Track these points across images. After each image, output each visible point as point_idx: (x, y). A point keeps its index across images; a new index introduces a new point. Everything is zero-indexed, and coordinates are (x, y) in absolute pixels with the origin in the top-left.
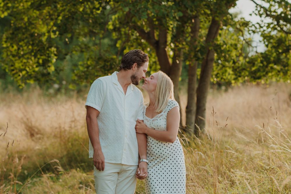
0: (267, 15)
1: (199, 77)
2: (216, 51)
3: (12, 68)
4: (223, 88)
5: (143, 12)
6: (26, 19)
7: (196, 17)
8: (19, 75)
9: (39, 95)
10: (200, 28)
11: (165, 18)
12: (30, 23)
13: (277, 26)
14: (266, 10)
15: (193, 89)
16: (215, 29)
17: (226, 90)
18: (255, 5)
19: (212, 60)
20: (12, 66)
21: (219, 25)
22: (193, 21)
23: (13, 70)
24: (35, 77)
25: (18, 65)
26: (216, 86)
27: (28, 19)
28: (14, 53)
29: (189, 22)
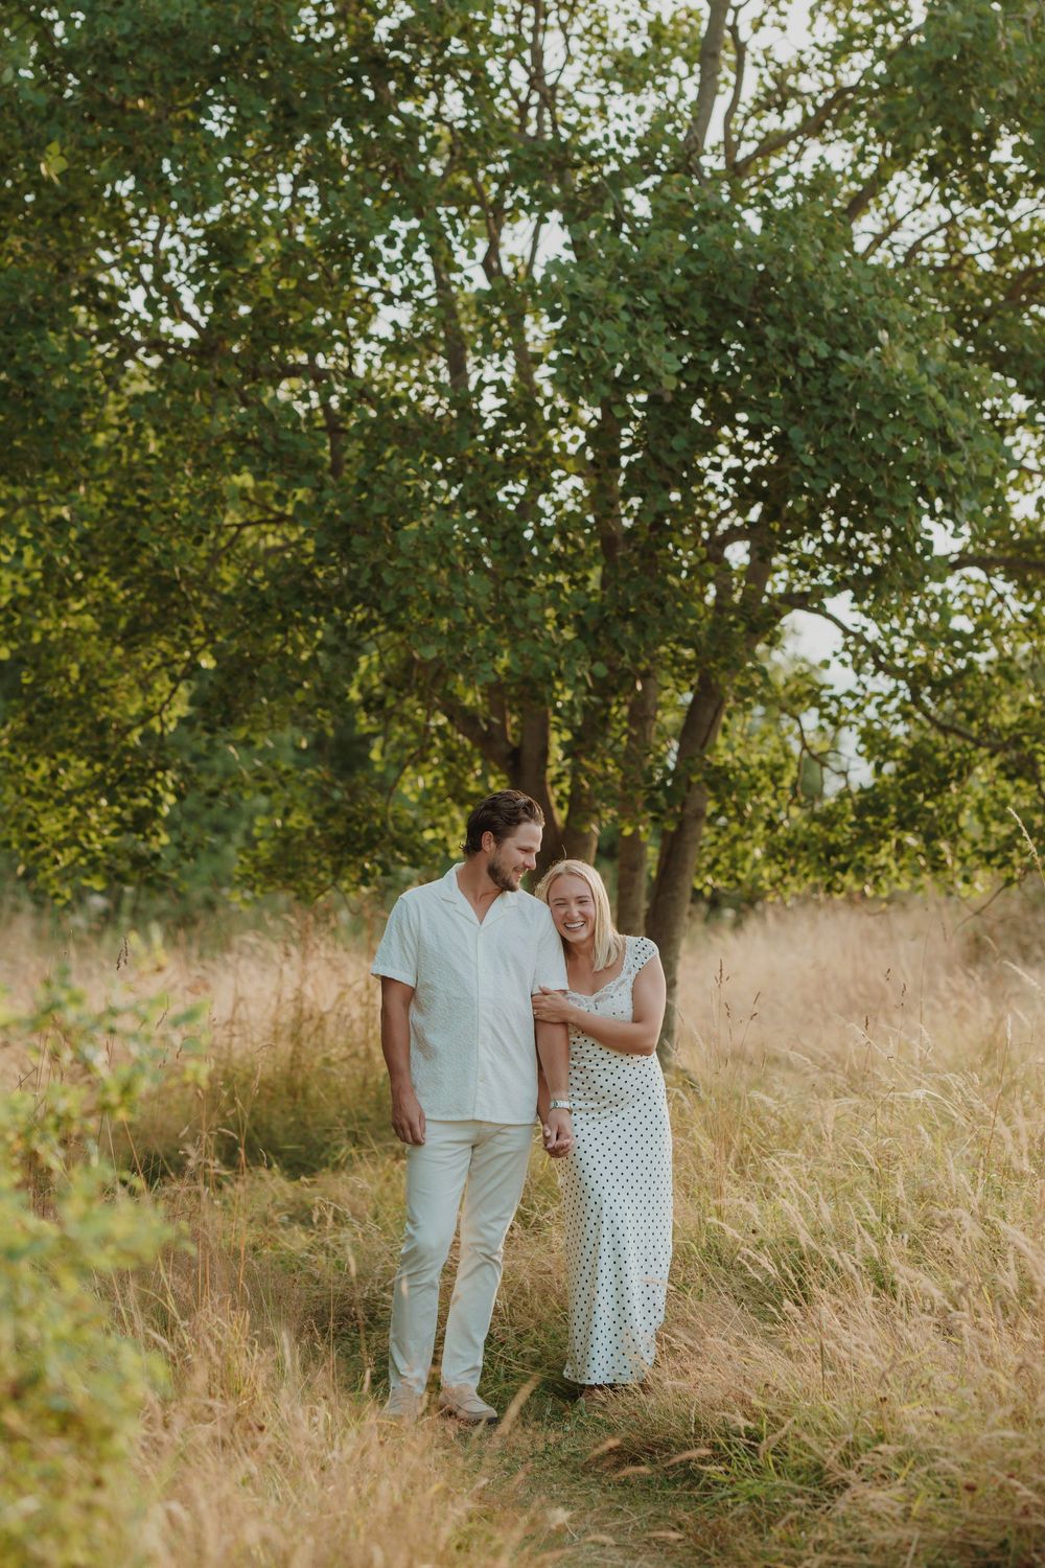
0: (879, 667)
1: (654, 874)
2: (713, 786)
3: (32, 836)
4: (729, 913)
5: (480, 661)
6: (74, 671)
7: (646, 676)
8: (56, 862)
9: (38, 935)
10: (659, 706)
11: (550, 682)
12: (93, 687)
13: (912, 708)
14: (874, 650)
15: (635, 914)
16: (710, 712)
17: (737, 925)
18: (839, 632)
19: (699, 814)
20: (31, 829)
21: (722, 702)
22: (639, 687)
23: (34, 844)
24: (109, 868)
25: (51, 825)
26: (703, 907)
27: (83, 671)
28: (38, 787)
29: (627, 688)
